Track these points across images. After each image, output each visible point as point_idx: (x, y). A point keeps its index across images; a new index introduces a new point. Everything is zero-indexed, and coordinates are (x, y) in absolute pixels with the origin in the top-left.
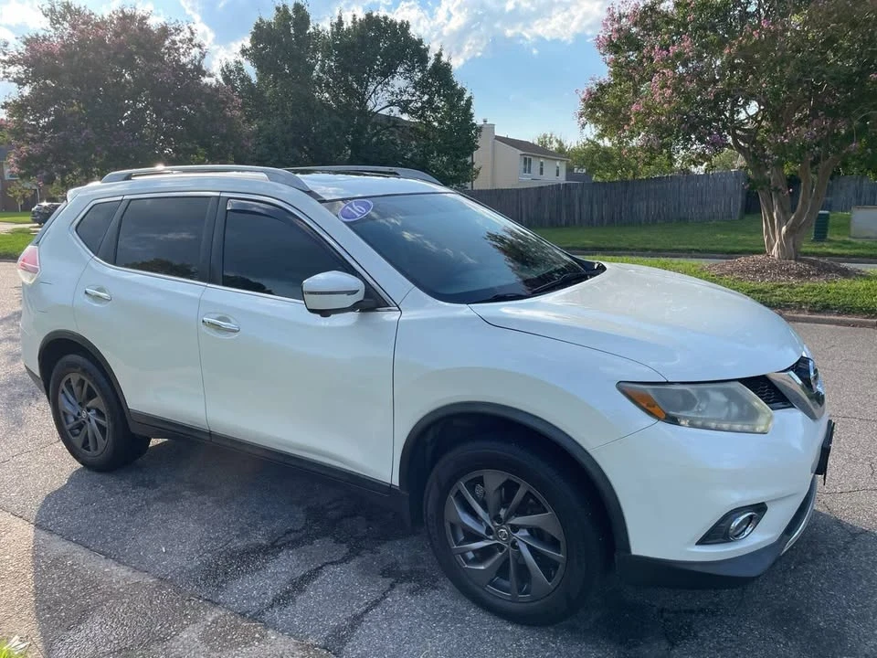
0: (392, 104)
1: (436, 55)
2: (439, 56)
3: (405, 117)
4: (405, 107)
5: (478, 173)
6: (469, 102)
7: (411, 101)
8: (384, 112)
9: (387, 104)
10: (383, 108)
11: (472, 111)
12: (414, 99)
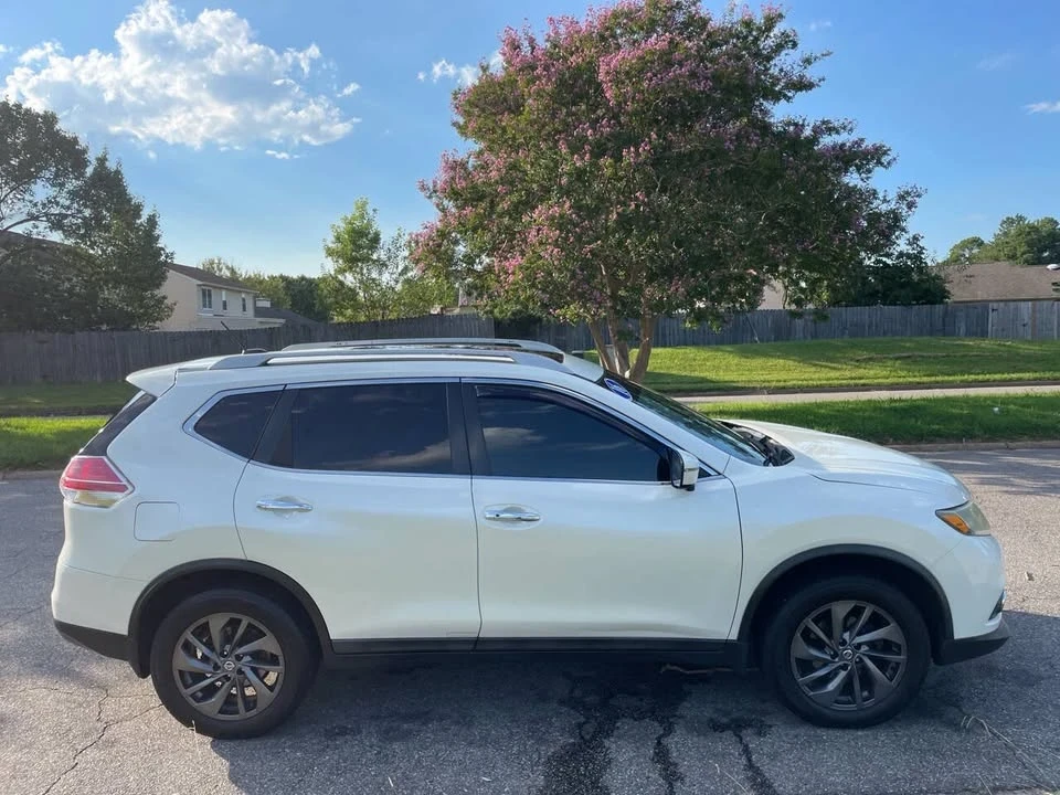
0: (33, 217)
1: (98, 159)
2: (102, 161)
3: (56, 237)
4: (57, 224)
5: (172, 310)
6: (152, 221)
7: (66, 216)
8: (18, 230)
9: (24, 217)
10: (18, 223)
11: (157, 232)
12: (69, 213)
